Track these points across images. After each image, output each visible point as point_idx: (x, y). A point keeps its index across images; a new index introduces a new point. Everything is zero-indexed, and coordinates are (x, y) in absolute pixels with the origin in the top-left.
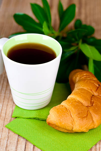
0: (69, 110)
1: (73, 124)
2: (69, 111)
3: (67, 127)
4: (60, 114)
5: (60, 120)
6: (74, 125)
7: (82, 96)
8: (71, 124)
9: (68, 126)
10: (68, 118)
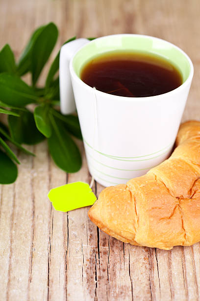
0: (135, 198)
1: (136, 227)
2: (133, 200)
3: (122, 232)
4: (114, 202)
5: (111, 215)
6: (137, 230)
7: (172, 174)
8: (131, 227)
9: (125, 229)
10: (128, 214)
